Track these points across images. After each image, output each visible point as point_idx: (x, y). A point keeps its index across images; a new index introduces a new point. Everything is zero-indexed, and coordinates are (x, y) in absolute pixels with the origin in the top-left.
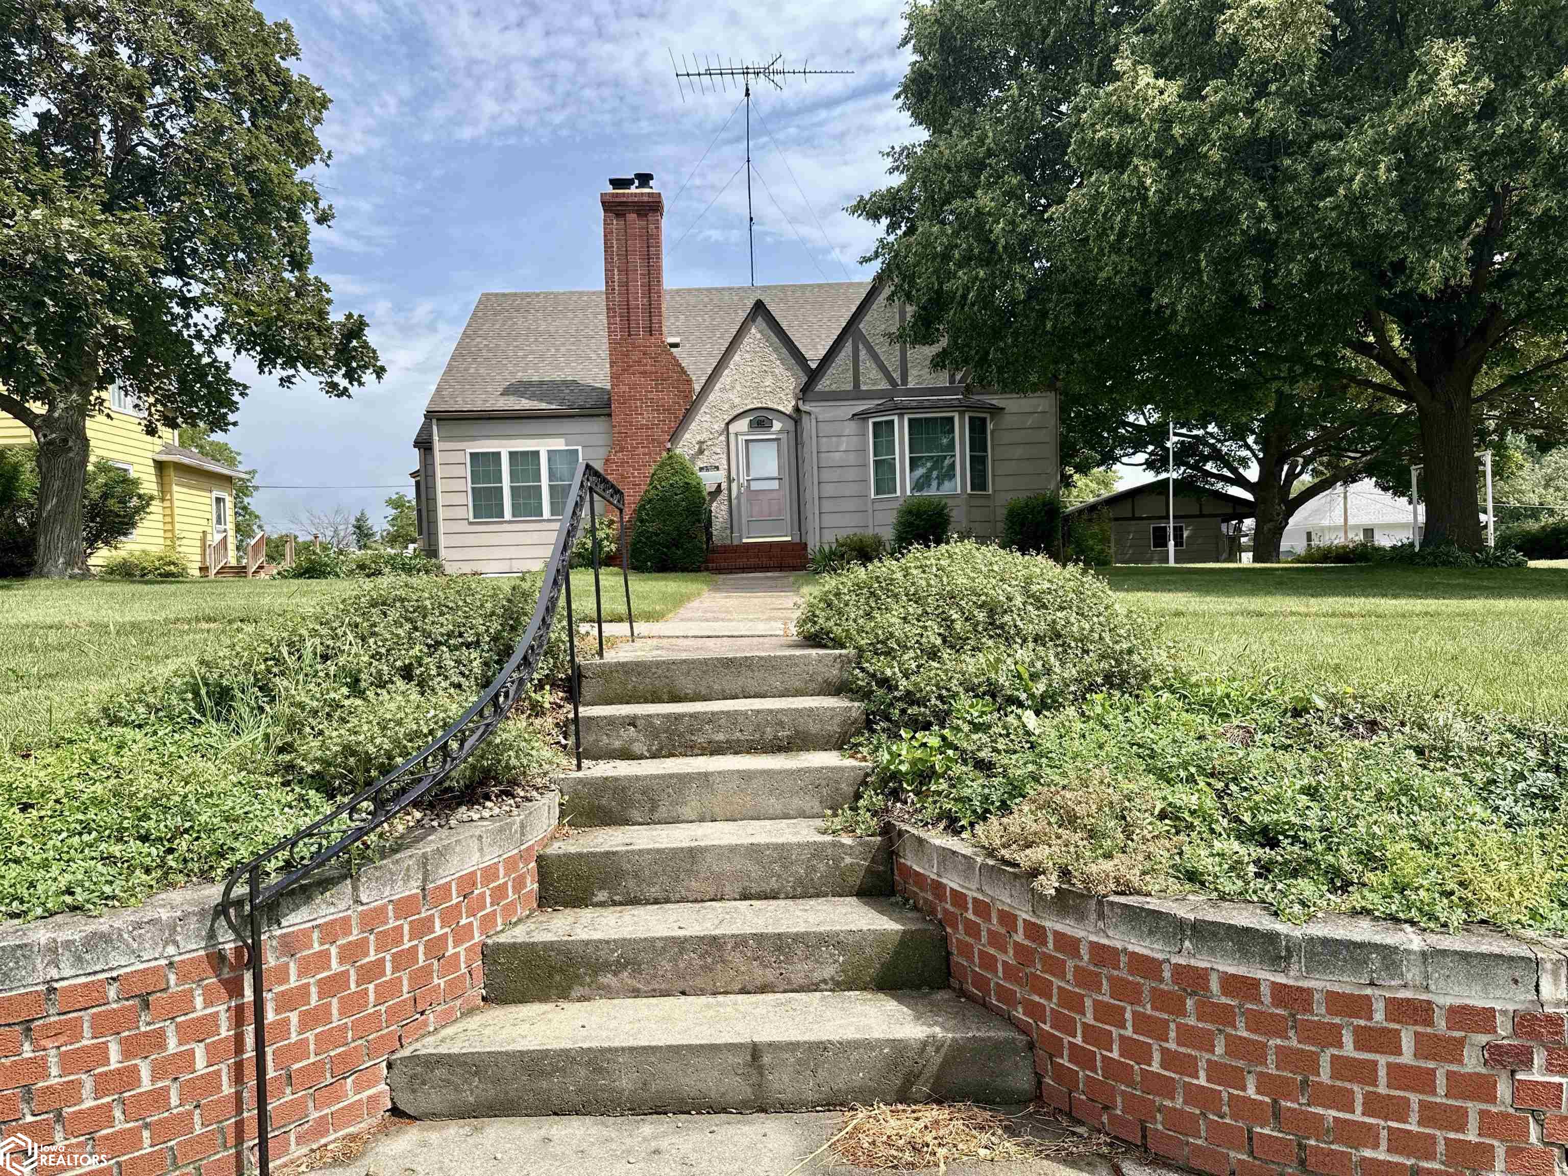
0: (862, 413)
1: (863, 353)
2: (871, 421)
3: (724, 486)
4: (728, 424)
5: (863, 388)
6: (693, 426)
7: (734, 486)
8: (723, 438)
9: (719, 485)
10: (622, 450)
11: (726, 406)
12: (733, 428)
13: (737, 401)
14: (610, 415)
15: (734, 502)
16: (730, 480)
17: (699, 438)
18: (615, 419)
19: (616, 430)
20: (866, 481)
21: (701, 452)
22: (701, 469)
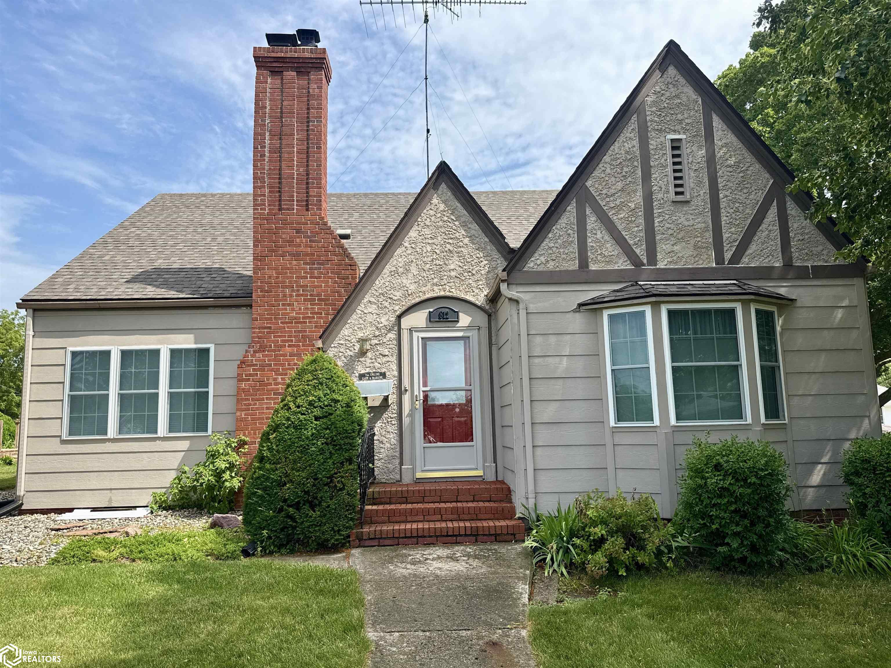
0: (594, 302)
1: (592, 221)
2: (606, 314)
3: (392, 399)
4: (399, 317)
5: (593, 267)
6: (354, 319)
7: (406, 398)
8: (392, 335)
9: (386, 399)
10: (262, 349)
11: (398, 294)
12: (407, 322)
13: (412, 288)
14: (251, 306)
15: (406, 421)
16: (400, 391)
17: (360, 335)
18: (257, 310)
19: (257, 323)
20: (601, 400)
21: (363, 353)
22: (361, 377)
